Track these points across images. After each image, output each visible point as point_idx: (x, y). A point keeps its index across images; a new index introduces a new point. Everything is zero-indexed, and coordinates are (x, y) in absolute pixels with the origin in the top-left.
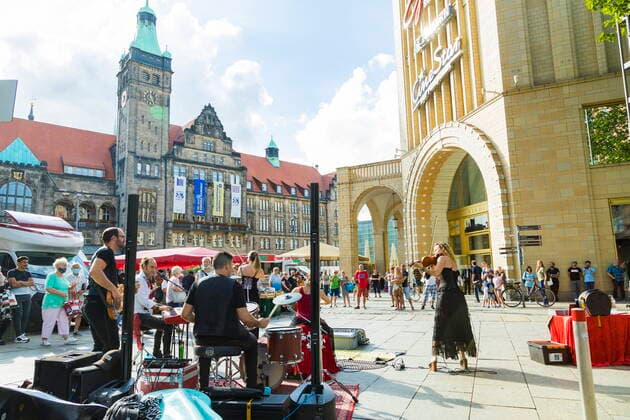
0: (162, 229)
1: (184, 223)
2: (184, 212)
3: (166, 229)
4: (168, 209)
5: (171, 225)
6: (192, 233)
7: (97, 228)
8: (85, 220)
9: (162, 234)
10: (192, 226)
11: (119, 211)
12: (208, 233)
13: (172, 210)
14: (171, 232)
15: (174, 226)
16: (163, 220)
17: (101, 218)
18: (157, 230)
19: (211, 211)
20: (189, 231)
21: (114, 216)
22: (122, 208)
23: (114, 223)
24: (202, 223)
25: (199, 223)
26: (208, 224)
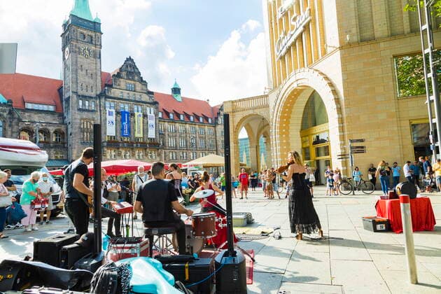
1: (115, 142)
2: (114, 135)
4: (103, 133)
5: (105, 144)
6: (120, 150)
7: (52, 148)
8: (44, 142)
10: (120, 145)
11: (67, 135)
12: (132, 149)
13: (106, 133)
14: (106, 149)
15: (108, 145)
17: (54, 140)
19: (134, 134)
20: (118, 148)
21: (63, 138)
22: (69, 133)
23: (64, 143)
24: (127, 142)
25: (125, 142)
26: (132, 143)
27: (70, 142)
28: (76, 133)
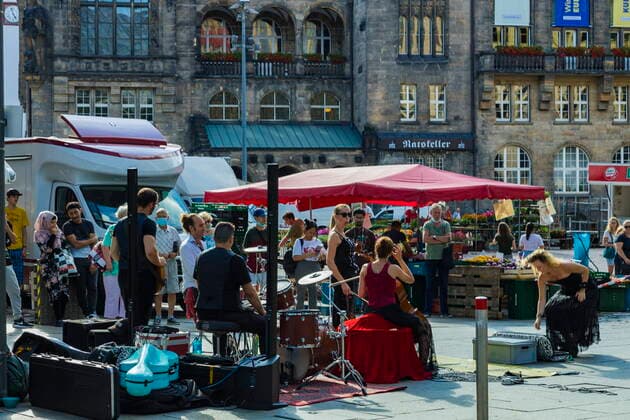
0: (466, 75)
1: (528, 53)
2: (525, 22)
3: (476, 74)
4: (479, 14)
5: (488, 61)
6: (548, 84)
7: (299, 78)
8: (272, 58)
9: (465, 89)
10: (549, 64)
11: (351, 27)
12: (599, 80)
13: (491, 16)
14: (488, 83)
15: (497, 65)
16: (466, 47)
17: (309, 47)
18: (450, 76)
19: (609, 13)
20: (541, 79)
21: (340, 41)
22: (358, 23)
23: (340, 61)
24: (576, 52)
25: (570, 52)
26: (599, 55)
27: (361, 57)
28: (380, 19)
